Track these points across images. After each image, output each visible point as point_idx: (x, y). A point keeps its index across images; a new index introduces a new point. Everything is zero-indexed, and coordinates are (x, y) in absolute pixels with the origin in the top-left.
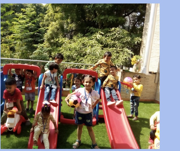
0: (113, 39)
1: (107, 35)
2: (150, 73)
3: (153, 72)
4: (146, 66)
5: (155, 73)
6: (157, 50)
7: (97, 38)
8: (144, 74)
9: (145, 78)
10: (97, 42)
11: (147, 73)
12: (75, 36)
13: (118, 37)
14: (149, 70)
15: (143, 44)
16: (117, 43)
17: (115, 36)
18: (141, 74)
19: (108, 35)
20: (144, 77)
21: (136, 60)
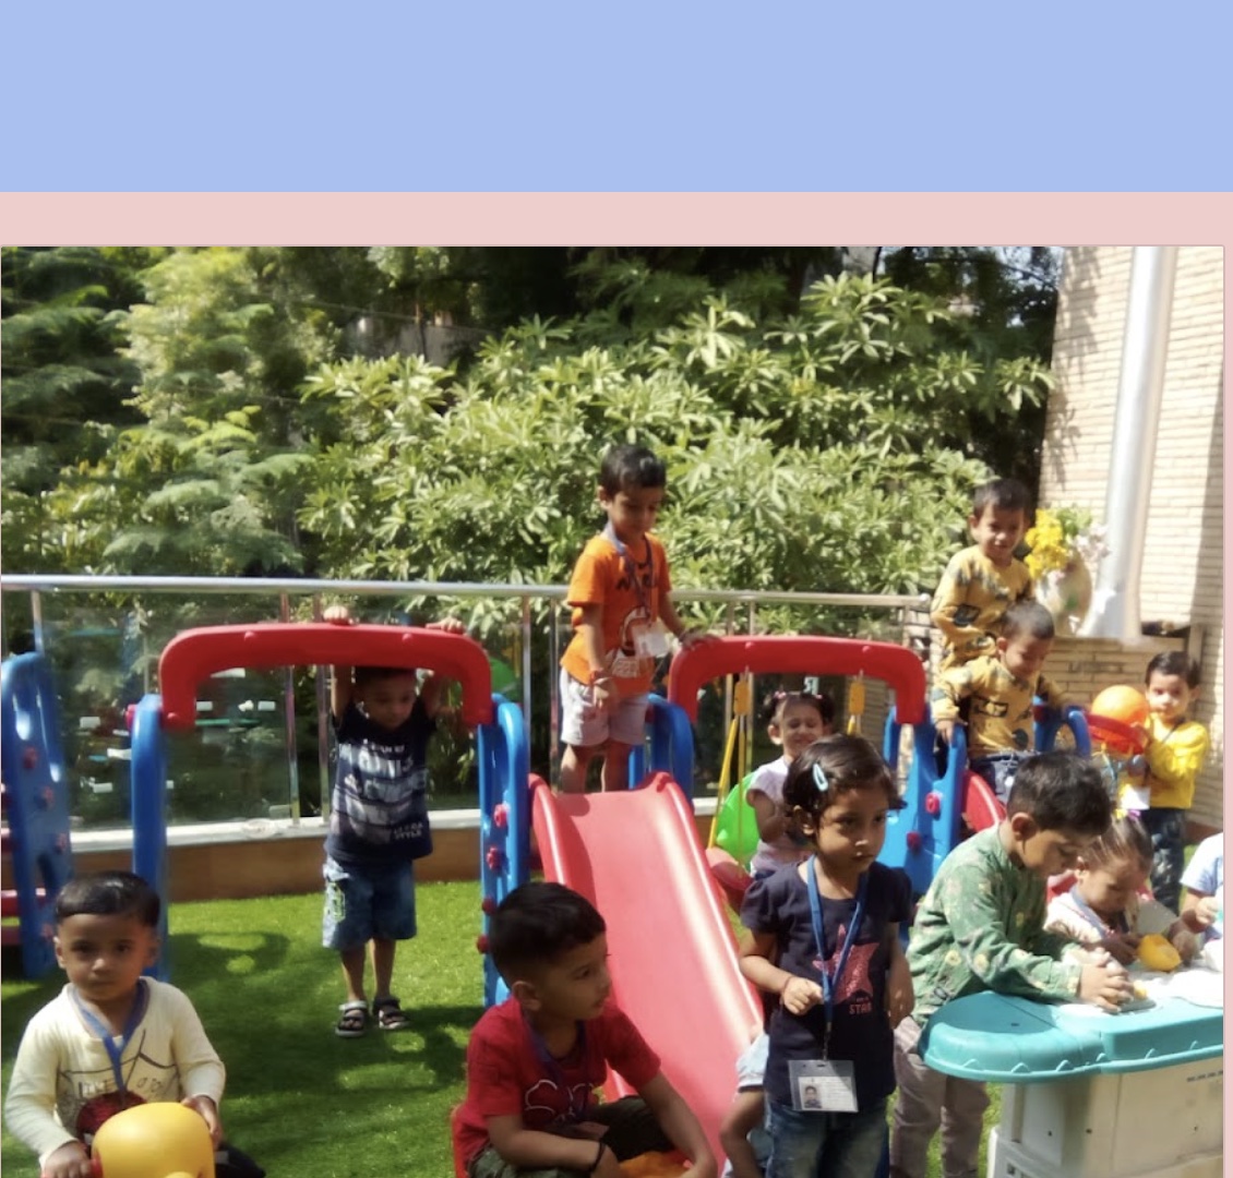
0: (829, 368)
1: (779, 339)
2: (1150, 630)
3: (1171, 625)
4: (1120, 587)
5: (1181, 633)
6: (1180, 462)
7: (699, 365)
8: (1116, 643)
9: (1120, 671)
10: (708, 400)
11: (1131, 636)
12: (499, 338)
13: (871, 351)
14: (1138, 610)
15: (1064, 412)
16: (869, 408)
17: (848, 350)
18: (1097, 643)
19: (788, 338)
20: (1112, 668)
21: (1062, 543)
